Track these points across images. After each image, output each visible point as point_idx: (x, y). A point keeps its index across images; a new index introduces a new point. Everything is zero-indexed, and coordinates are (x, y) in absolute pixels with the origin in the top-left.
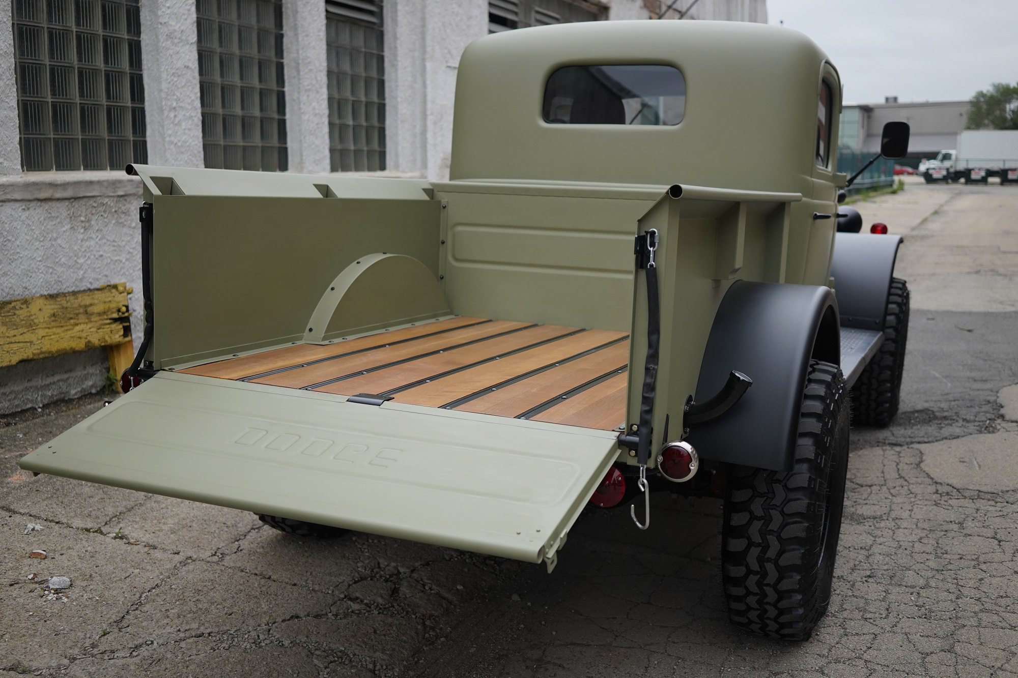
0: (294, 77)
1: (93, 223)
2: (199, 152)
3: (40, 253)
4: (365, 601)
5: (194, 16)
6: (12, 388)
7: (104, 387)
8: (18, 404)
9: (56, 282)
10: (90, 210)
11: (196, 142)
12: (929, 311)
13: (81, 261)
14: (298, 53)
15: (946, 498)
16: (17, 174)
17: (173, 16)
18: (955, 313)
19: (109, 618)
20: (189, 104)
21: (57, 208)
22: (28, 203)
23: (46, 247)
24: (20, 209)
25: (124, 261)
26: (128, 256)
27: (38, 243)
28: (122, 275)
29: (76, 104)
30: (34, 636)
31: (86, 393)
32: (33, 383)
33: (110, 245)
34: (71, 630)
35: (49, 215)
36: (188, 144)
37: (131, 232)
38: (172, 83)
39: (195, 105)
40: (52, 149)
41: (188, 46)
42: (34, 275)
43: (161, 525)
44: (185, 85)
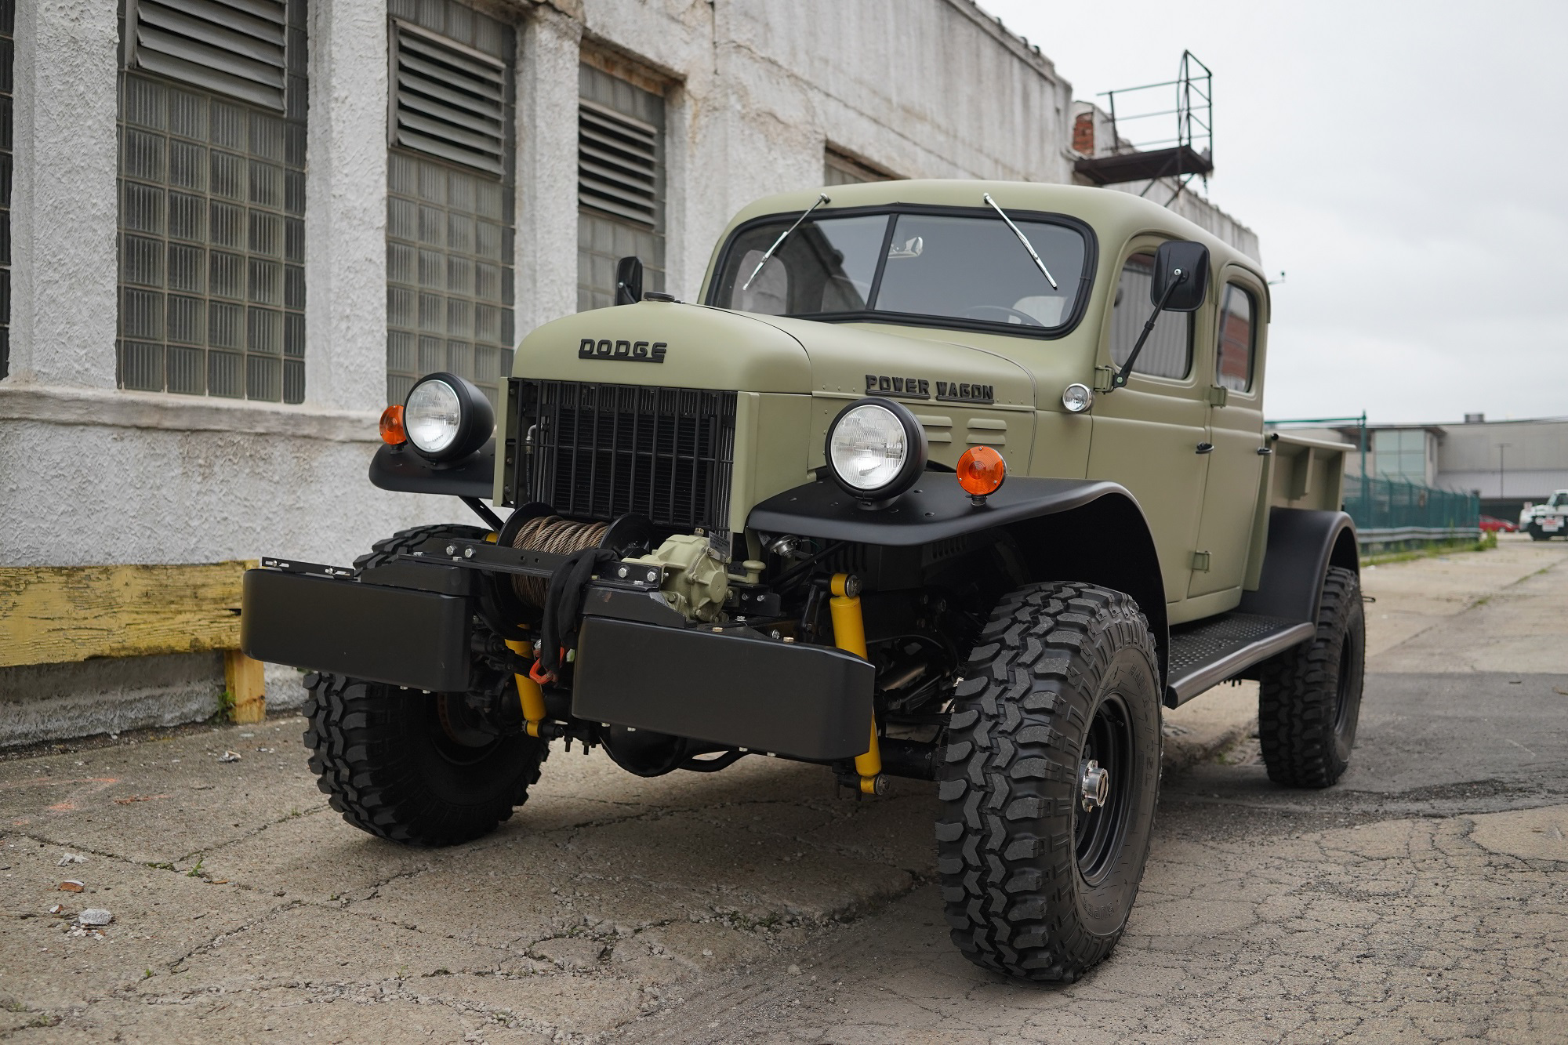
0: (528, 290)
1: (216, 469)
2: (381, 383)
3: (134, 505)
4: (556, 961)
5: (383, 191)
6: (76, 701)
7: (216, 714)
8: (84, 725)
9: (155, 551)
10: (213, 449)
11: (377, 368)
12: (1513, 674)
13: (195, 523)
14: (535, 256)
15: (1503, 871)
16: (110, 388)
17: (353, 188)
18: (1556, 675)
19: (162, 959)
20: (369, 313)
21: (165, 442)
22: (122, 431)
23: (144, 497)
24: (110, 439)
25: (258, 530)
26: (265, 524)
27: (132, 490)
28: (254, 551)
29: (205, 301)
30: (43, 972)
31: (188, 721)
32: (109, 697)
33: (239, 504)
34: (100, 969)
35: (152, 452)
36: (364, 369)
37: (272, 489)
38: (346, 281)
39: (378, 315)
40: (165, 361)
41: (372, 231)
42: (122, 536)
43: (263, 865)
44: (365, 285)
